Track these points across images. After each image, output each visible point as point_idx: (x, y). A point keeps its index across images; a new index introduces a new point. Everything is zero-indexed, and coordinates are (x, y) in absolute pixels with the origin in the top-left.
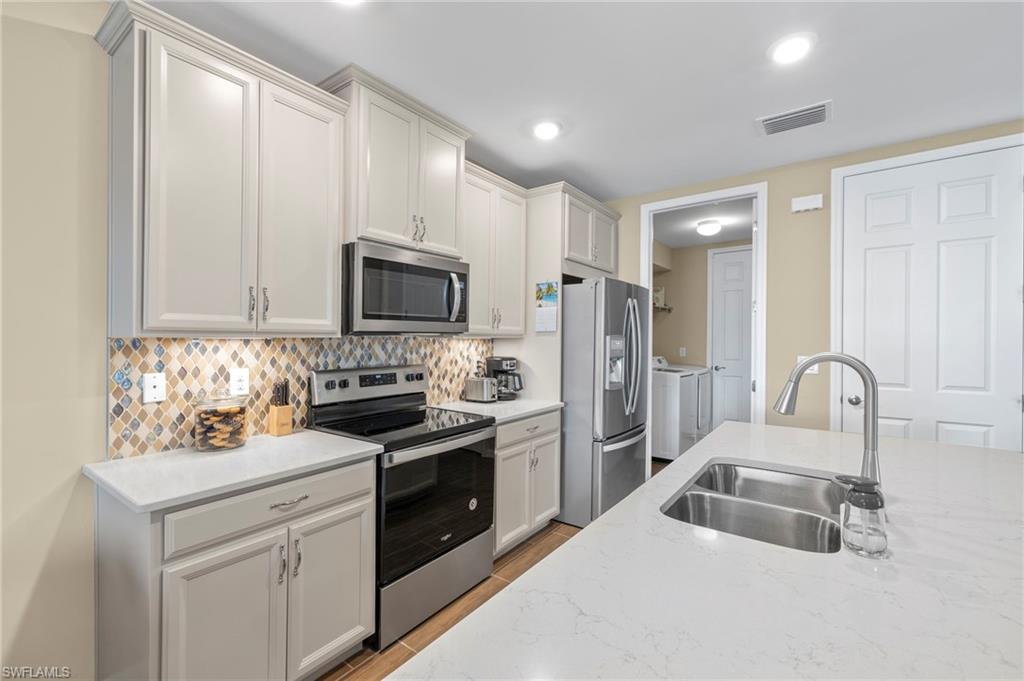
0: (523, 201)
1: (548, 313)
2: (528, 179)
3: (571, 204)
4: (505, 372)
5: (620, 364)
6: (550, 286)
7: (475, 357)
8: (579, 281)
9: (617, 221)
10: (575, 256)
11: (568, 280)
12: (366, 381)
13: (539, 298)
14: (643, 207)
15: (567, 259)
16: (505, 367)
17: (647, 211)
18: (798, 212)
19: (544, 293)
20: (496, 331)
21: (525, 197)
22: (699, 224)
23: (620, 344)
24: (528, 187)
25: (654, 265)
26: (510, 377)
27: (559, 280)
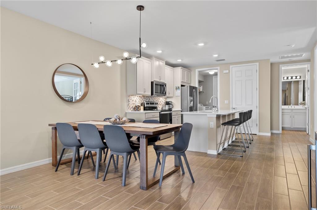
0: (173, 70)
1: (178, 92)
2: (174, 66)
3: (182, 71)
4: (170, 104)
5: (192, 102)
6: (178, 87)
7: (164, 101)
8: (184, 86)
9: (191, 72)
10: (183, 81)
11: (182, 86)
12: (151, 104)
13: (176, 89)
14: (196, 70)
15: (182, 82)
16: (170, 103)
17: (197, 71)
18: (225, 73)
19: (177, 88)
20: (169, 96)
21: (173, 69)
22: (210, 71)
23: (192, 98)
24: (174, 67)
25: (199, 80)
26: (171, 105)
27: (180, 86)
